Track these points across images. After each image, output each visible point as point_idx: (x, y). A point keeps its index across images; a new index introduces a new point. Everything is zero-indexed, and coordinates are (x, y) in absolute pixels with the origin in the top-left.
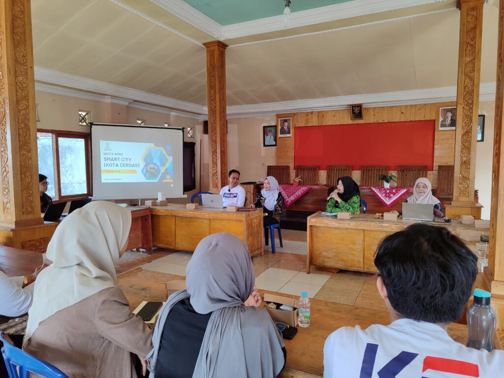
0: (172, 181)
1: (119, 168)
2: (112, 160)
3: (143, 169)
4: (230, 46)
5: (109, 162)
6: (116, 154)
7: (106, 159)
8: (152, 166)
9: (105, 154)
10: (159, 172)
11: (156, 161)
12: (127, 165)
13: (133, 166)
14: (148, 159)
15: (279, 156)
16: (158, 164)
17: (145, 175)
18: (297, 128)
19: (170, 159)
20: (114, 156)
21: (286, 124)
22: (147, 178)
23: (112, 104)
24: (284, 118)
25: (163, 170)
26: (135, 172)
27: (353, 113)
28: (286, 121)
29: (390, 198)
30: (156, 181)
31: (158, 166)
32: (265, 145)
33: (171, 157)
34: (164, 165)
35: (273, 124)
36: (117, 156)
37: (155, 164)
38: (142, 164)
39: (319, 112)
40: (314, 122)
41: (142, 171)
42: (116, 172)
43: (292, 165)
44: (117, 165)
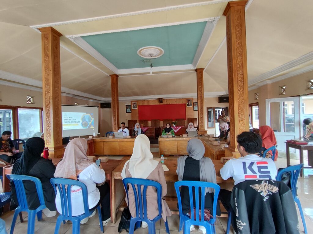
0: (93, 128)
1: (70, 124)
2: (68, 120)
3: (82, 123)
4: (120, 76)
5: (66, 121)
6: (69, 117)
7: (65, 120)
8: (85, 122)
9: (64, 117)
10: (88, 124)
11: (87, 120)
12: (74, 122)
13: (77, 122)
14: (83, 119)
15: (132, 116)
16: (88, 121)
17: (82, 126)
18: (139, 106)
19: (93, 119)
20: (68, 118)
21: (135, 104)
22: (84, 127)
23: (66, 97)
24: (134, 102)
25: (90, 123)
26: (78, 125)
27: (160, 101)
28: (135, 103)
29: (176, 130)
30: (87, 128)
31: (88, 122)
33: (93, 118)
34: (90, 122)
35: (130, 104)
37: (87, 121)
38: (81, 121)
39: (147, 100)
40: (146, 104)
41: (81, 124)
43: (138, 120)
44: (70, 122)
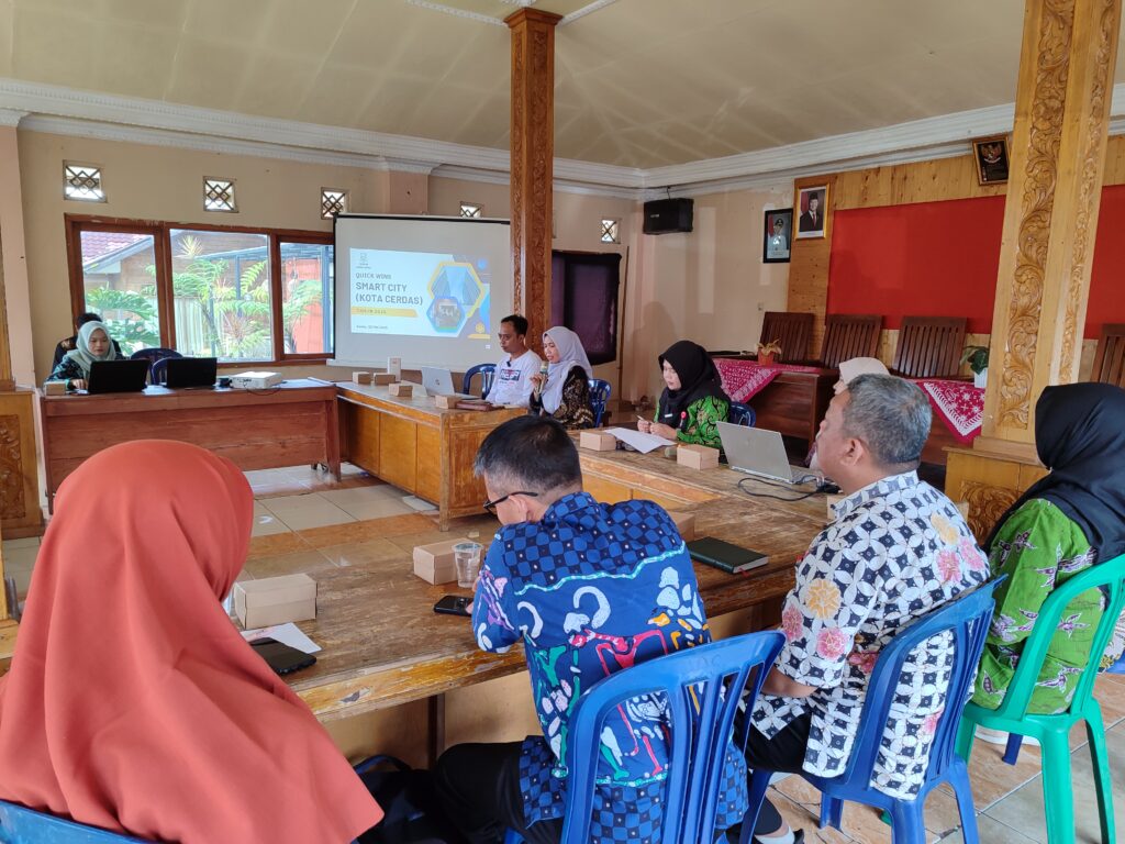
0: (488, 337)
1: (383, 305)
2: (372, 287)
3: (430, 308)
5: (365, 292)
6: (378, 276)
7: (361, 286)
8: (447, 303)
9: (358, 276)
10: (462, 316)
11: (456, 293)
12: (400, 299)
13: (411, 301)
14: (440, 288)
16: (461, 299)
17: (433, 322)
19: (485, 289)
20: (374, 281)
21: (815, 203)
23: (392, 172)
25: (469, 313)
26: (413, 314)
28: (814, 195)
29: (971, 416)
30: (456, 335)
31: (459, 305)
32: (766, 260)
33: (488, 285)
34: (471, 303)
36: (380, 281)
37: (454, 299)
38: (428, 299)
39: (895, 168)
40: (882, 196)
41: (428, 313)
42: (378, 312)
44: (380, 299)
